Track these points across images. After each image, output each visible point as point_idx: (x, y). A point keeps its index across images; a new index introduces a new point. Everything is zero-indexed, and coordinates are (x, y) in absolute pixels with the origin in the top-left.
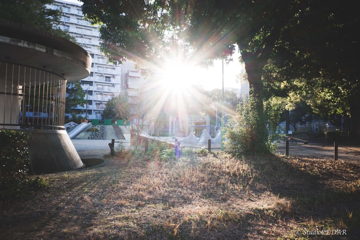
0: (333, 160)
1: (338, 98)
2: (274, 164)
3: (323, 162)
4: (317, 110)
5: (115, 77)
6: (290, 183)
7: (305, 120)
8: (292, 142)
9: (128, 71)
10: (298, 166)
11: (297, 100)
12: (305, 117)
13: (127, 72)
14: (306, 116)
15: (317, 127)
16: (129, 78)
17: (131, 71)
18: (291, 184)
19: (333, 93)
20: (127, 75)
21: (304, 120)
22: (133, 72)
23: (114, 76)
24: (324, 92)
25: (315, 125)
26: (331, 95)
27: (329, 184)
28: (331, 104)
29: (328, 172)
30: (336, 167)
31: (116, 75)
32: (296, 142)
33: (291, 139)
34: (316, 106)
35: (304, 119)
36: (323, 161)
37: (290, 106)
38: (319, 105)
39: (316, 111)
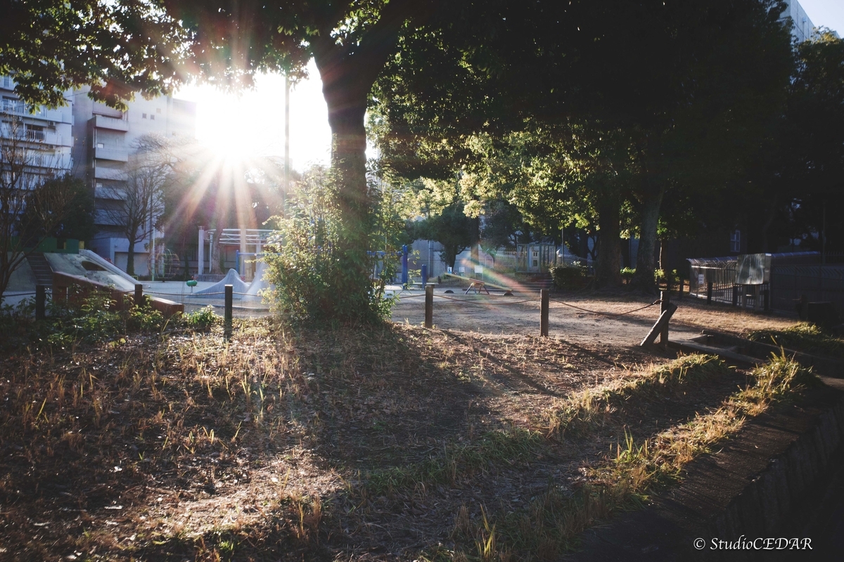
0: (537, 333)
1: (561, 183)
2: (371, 353)
3: (509, 342)
4: (531, 216)
5: (57, 129)
6: (387, 411)
7: (515, 241)
8: (480, 291)
9: (94, 114)
10: (438, 357)
11: (490, 194)
12: (515, 235)
13: (90, 117)
14: (517, 232)
15: (535, 257)
16: (96, 132)
17: (103, 116)
18: (392, 414)
19: (551, 172)
20: (91, 124)
21: (513, 242)
22: (108, 118)
23: (52, 126)
24: (530, 166)
25: (531, 253)
26: (547, 176)
27: (498, 408)
28: (559, 203)
29: (511, 370)
30: (536, 354)
31: (57, 123)
32: (488, 291)
33: (477, 284)
34: (528, 207)
35: (513, 240)
36: (511, 339)
37: (474, 208)
38: (534, 205)
39: (530, 219)
